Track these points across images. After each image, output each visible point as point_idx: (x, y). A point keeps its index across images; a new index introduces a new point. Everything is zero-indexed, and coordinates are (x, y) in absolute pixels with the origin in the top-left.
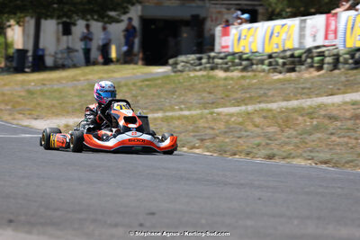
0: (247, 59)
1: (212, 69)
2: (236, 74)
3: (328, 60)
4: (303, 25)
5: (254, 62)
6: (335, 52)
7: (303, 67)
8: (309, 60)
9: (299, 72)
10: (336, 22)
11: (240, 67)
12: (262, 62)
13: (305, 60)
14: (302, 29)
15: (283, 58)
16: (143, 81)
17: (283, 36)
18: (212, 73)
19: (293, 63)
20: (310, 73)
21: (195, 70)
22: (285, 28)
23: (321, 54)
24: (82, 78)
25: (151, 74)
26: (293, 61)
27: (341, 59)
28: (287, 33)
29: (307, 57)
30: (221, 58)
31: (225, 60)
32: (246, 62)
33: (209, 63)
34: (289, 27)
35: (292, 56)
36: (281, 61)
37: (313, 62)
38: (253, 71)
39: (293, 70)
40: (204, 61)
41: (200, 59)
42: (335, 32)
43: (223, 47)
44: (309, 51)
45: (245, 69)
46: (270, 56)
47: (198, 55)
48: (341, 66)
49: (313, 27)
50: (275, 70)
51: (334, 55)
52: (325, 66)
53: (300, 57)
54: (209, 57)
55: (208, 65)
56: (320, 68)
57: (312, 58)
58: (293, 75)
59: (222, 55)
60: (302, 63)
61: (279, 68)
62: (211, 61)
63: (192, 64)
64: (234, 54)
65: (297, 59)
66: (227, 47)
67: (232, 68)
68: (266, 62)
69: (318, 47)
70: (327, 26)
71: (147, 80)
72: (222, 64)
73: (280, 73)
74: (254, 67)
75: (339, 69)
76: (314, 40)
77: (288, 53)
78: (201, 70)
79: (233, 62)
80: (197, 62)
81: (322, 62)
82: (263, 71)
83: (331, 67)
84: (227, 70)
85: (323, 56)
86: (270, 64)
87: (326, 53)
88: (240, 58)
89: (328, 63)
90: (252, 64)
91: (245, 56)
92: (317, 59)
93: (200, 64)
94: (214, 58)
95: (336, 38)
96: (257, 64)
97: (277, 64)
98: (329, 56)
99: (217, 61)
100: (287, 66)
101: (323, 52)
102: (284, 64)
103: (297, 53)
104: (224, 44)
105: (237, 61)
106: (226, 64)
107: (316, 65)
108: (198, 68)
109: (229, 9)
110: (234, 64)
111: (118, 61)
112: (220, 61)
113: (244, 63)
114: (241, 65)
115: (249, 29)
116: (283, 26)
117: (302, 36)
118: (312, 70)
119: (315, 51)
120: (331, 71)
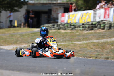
0: (73, 26)
1: (59, 29)
2: (69, 31)
3: (107, 26)
4: (95, 13)
5: (76, 26)
6: (110, 23)
7: (96, 29)
8: (99, 26)
9: (95, 30)
10: (109, 11)
11: (70, 29)
12: (79, 27)
13: (97, 26)
14: (95, 14)
15: (88, 25)
16: (32, 34)
17: (87, 17)
18: (59, 31)
19: (92, 27)
20: (100, 31)
21: (52, 30)
22: (88, 14)
23: (104, 23)
24: (6, 33)
25: (33, 31)
26: (93, 26)
27: (112, 25)
28: (88, 16)
29: (98, 25)
30: (63, 25)
31: (64, 26)
32: (73, 27)
33: (57, 27)
34: (89, 14)
35: (92, 24)
36: (87, 26)
37: (100, 27)
38: (75, 30)
39: (92, 29)
40: (56, 26)
41: (54, 25)
42: (109, 15)
43: (62, 21)
44: (99, 22)
45: (72, 29)
46: (83, 24)
47: (53, 24)
48: (112, 28)
49: (99, 13)
50: (85, 30)
51: (109, 24)
52: (106, 28)
53: (95, 24)
54: (58, 25)
55: (57, 28)
56: (103, 29)
57: (100, 25)
58: (93, 31)
59: (63, 24)
60: (96, 27)
61: (87, 29)
62: (58, 26)
63: (50, 27)
64: (67, 23)
65: (94, 25)
66: (64, 21)
67: (67, 29)
68: (81, 26)
69: (102, 21)
70: (105, 13)
71: (33, 33)
72: (63, 27)
73: (87, 30)
74: (76, 28)
75: (112, 29)
76: (100, 18)
77: (90, 23)
78: (54, 30)
79: (67, 26)
80: (53, 27)
81: (104, 27)
82: (80, 30)
83: (108, 28)
84: (65, 30)
85: (105, 24)
86: (83, 27)
87: (106, 23)
88: (71, 25)
89: (107, 27)
90: (75, 27)
91: (72, 24)
92: (102, 25)
93: (54, 27)
94: (59, 25)
95: (109, 17)
96: (77, 27)
97: (86, 27)
98: (107, 24)
99: (61, 26)
100: (90, 28)
101: (105, 23)
102: (89, 27)
103: (94, 23)
104: (62, 20)
105: (69, 26)
106: (65, 27)
107: (102, 28)
108: (53, 29)
109: (60, 7)
110: (68, 28)
111: (18, 27)
112: (62, 26)
113: (72, 27)
114: (71, 28)
115: (73, 14)
116: (87, 13)
117: (95, 17)
118: (100, 29)
119: (101, 22)
120: (108, 30)
